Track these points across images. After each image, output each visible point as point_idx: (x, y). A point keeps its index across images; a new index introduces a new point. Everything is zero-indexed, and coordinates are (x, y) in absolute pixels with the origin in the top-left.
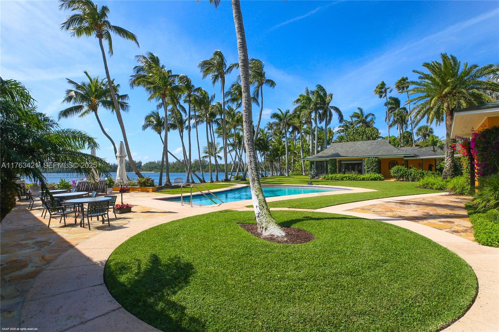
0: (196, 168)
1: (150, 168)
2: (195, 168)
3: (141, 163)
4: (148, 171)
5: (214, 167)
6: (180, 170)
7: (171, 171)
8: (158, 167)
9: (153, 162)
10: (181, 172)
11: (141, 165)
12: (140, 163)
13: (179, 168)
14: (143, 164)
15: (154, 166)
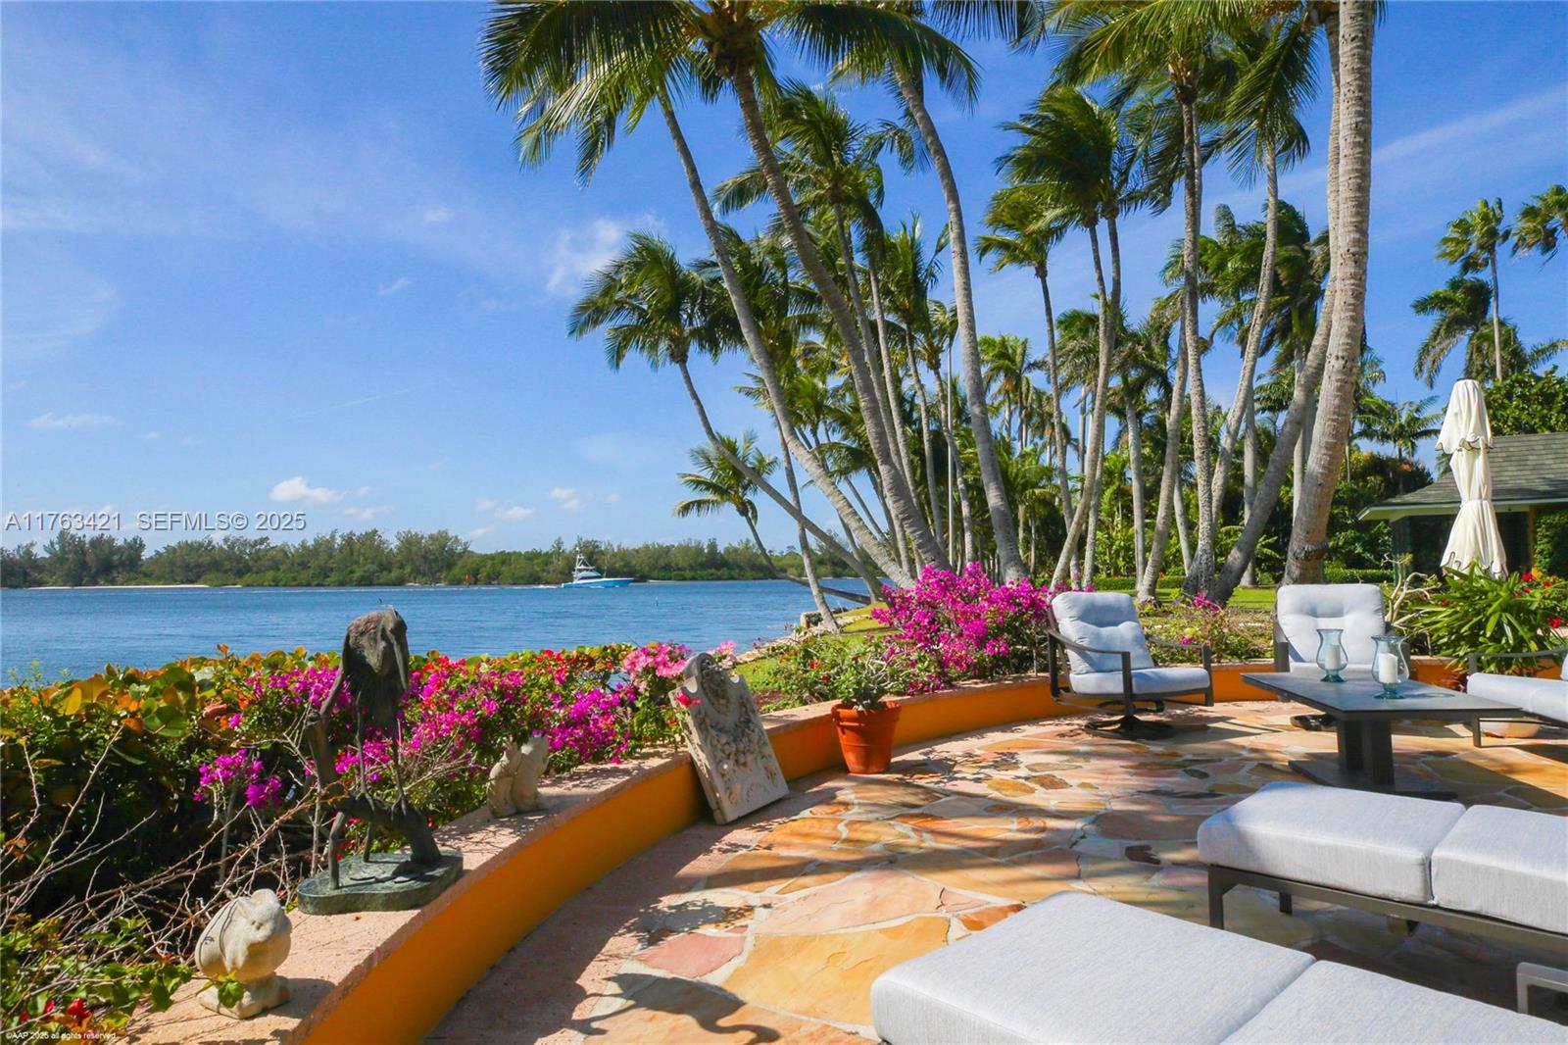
0: (408, 569)
1: (187, 567)
2: (402, 567)
3: (142, 546)
4: (175, 581)
5: (490, 562)
6: (334, 577)
7: (294, 579)
8: (227, 565)
9: (201, 545)
10: (342, 584)
11: (139, 557)
12: (136, 547)
13: (332, 570)
14: (147, 554)
15: (206, 559)
